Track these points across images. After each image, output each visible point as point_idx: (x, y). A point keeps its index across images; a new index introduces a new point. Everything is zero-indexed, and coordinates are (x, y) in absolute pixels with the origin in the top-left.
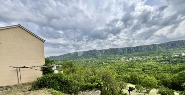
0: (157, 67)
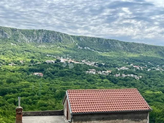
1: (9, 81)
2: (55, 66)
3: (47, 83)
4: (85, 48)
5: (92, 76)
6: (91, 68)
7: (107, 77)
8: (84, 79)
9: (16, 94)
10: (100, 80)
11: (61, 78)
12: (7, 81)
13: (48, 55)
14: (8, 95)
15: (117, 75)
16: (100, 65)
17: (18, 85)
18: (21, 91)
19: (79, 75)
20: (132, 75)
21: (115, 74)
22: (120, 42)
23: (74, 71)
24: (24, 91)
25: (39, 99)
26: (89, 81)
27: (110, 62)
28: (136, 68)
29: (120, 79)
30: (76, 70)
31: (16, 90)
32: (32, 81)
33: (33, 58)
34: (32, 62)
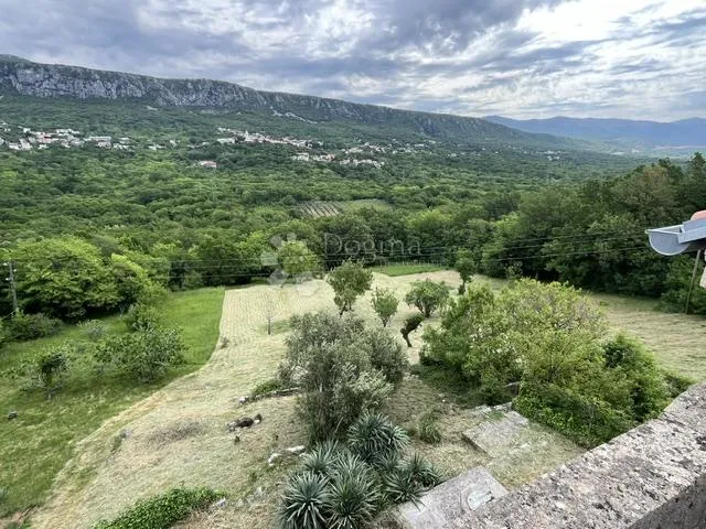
1: (155, 178)
2: (236, 148)
3: (225, 180)
4: (287, 114)
5: (304, 164)
6: (301, 150)
7: (329, 164)
8: (291, 170)
9: (170, 201)
10: (318, 170)
11: (249, 169)
12: (150, 179)
13: (220, 129)
14: (154, 203)
15: (346, 162)
16: (315, 146)
17: (170, 186)
18: (180, 194)
19: (281, 163)
20: (370, 161)
21: (342, 160)
22: (347, 104)
23: (272, 156)
24: (185, 194)
25: (214, 207)
26: (299, 172)
27: (331, 139)
28: (374, 150)
29: (351, 168)
30: (274, 154)
31: (170, 193)
32: (197, 177)
33: (194, 134)
34: (193, 142)
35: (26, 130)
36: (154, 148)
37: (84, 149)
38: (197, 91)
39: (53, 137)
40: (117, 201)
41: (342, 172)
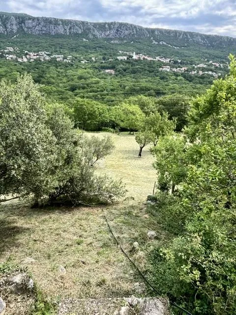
0: (98, 82)
1: (80, 78)
2: (127, 62)
3: (117, 80)
4: (161, 43)
5: (166, 73)
6: (166, 64)
7: (182, 74)
8: (157, 76)
9: (85, 90)
10: (174, 77)
11: (132, 75)
13: (120, 52)
14: (77, 91)
15: (193, 73)
16: (175, 62)
17: (88, 81)
18: (91, 87)
19: (152, 72)
20: (210, 73)
21: (191, 71)
22: (201, 35)
23: (147, 68)
24: (93, 87)
25: (108, 95)
26: (162, 78)
27: (187, 58)
28: (215, 65)
29: (196, 77)
30: (149, 67)
31: (86, 85)
32: (102, 78)
33: (105, 54)
34: (104, 59)
35: (26, 52)
36: (83, 62)
37: (49, 62)
38: (110, 29)
39: (37, 55)
40: (60, 89)
41: (190, 79)
